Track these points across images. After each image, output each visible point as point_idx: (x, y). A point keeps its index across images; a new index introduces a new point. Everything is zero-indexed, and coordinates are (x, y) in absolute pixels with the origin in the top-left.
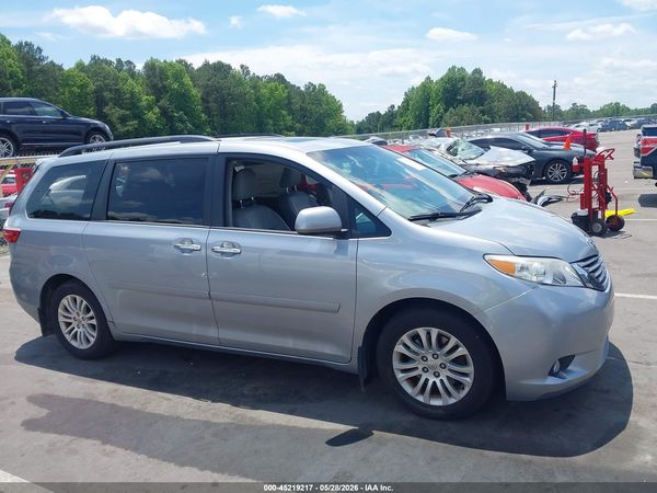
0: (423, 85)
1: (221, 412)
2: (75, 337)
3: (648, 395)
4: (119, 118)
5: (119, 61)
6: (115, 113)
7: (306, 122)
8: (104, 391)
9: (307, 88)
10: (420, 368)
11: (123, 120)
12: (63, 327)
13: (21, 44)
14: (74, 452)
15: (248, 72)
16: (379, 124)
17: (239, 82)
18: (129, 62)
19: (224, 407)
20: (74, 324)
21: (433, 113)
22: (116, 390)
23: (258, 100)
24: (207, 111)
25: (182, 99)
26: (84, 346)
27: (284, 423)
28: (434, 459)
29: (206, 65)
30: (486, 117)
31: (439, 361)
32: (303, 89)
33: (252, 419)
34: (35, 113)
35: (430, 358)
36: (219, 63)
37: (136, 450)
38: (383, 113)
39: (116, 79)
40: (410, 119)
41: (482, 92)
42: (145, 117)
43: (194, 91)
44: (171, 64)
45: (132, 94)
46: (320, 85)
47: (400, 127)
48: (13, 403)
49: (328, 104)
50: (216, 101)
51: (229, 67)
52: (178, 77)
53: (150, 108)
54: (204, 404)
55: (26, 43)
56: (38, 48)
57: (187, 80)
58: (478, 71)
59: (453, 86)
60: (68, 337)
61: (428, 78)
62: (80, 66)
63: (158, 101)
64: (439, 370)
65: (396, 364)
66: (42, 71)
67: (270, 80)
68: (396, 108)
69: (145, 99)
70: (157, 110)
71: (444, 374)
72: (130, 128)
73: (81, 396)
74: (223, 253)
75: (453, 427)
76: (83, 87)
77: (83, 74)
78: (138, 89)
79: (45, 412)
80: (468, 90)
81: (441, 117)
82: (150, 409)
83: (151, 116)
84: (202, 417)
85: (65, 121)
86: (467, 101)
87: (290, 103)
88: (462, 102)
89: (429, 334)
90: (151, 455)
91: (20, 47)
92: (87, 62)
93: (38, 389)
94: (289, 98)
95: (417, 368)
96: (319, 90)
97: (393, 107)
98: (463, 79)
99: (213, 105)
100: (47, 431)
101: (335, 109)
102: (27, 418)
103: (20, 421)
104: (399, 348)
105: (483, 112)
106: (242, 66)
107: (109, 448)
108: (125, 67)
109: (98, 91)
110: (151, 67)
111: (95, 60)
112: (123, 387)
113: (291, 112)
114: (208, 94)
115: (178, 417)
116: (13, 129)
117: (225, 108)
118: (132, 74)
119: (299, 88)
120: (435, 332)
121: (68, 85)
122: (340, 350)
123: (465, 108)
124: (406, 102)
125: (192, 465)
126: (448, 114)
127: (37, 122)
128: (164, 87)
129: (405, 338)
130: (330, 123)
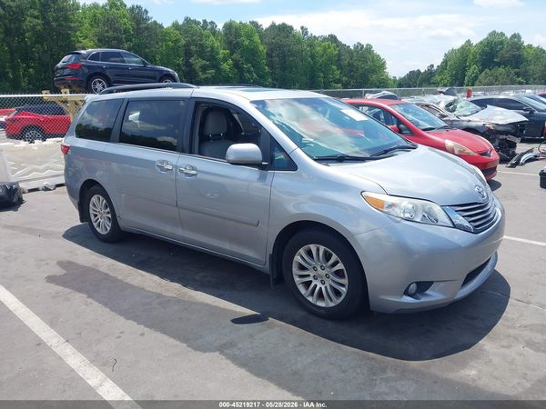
0: (463, 47)
1: (172, 289)
2: (99, 225)
3: (509, 327)
4: (201, 67)
5: (205, 21)
6: (198, 63)
7: (352, 77)
8: (106, 264)
9: (356, 47)
10: (312, 275)
11: (204, 69)
12: (92, 217)
13: (133, 6)
14: (68, 299)
15: (307, 33)
16: (418, 81)
17: (299, 41)
18: (212, 23)
19: (177, 286)
20: (99, 216)
21: (469, 73)
22: (113, 265)
23: (313, 57)
24: (271, 65)
25: (251, 53)
26: (104, 233)
27: (210, 303)
28: (301, 344)
29: (273, 26)
30: (520, 79)
31: (324, 272)
32: (352, 48)
33: (190, 296)
34: (124, 62)
35: (319, 269)
36: (284, 24)
37: (106, 305)
38: (422, 71)
39: (201, 35)
40: (447, 77)
41: (519, 55)
42: (222, 67)
43: (261, 48)
44: (245, 25)
45: (212, 48)
46: (367, 45)
47: (437, 84)
48: (47, 264)
49: (373, 61)
50: (278, 56)
51: (291, 28)
52: (249, 36)
53: (225, 60)
54: (164, 282)
55: (137, 7)
56: (145, 10)
57: (257, 38)
58: (516, 36)
59: (492, 49)
60: (95, 225)
61: (468, 41)
62: (176, 26)
63: (232, 54)
64: (325, 278)
65: (295, 270)
66: (147, 28)
67: (325, 39)
68: (435, 68)
69: (222, 52)
70: (230, 62)
71: (328, 283)
72: (209, 76)
73: (90, 265)
74: (186, 174)
75: (330, 324)
76: (176, 41)
77: (177, 32)
78: (217, 44)
79: (64, 272)
80: (505, 53)
81: (476, 77)
82: (129, 280)
83: (226, 66)
84: (158, 290)
85: (144, 68)
86: (504, 64)
87: (339, 60)
88: (499, 64)
89: (318, 250)
90: (113, 309)
91: (132, 9)
92: (181, 23)
93: (66, 257)
94: (339, 55)
95: (309, 275)
96: (367, 49)
97: (432, 66)
98: (502, 43)
99: (276, 59)
100: (58, 284)
101: (379, 65)
102: (51, 274)
103: (46, 275)
104: (297, 258)
105: (518, 75)
106: (302, 28)
107: (90, 300)
108: (208, 26)
109: (187, 45)
110: (229, 27)
111: (188, 20)
112: (119, 263)
113: (340, 67)
114: (272, 50)
115: (143, 289)
116: (108, 73)
117: (284, 63)
118: (214, 32)
119: (349, 47)
120: (322, 248)
121: (165, 40)
122: (258, 255)
123: (501, 70)
124: (445, 62)
125: (134, 320)
126: (483, 74)
127: (123, 69)
128: (238, 43)
129: (301, 251)
130: (374, 78)
